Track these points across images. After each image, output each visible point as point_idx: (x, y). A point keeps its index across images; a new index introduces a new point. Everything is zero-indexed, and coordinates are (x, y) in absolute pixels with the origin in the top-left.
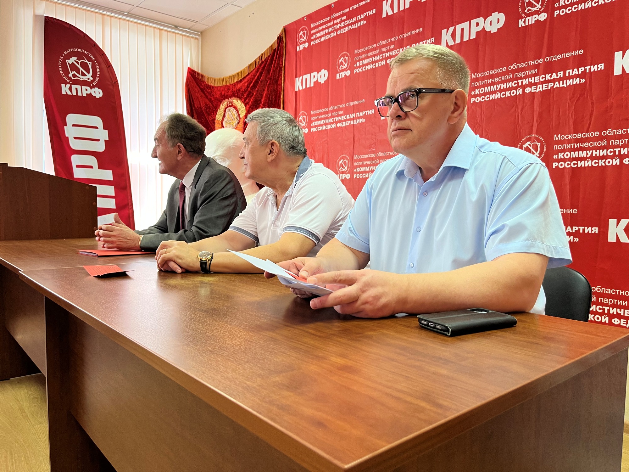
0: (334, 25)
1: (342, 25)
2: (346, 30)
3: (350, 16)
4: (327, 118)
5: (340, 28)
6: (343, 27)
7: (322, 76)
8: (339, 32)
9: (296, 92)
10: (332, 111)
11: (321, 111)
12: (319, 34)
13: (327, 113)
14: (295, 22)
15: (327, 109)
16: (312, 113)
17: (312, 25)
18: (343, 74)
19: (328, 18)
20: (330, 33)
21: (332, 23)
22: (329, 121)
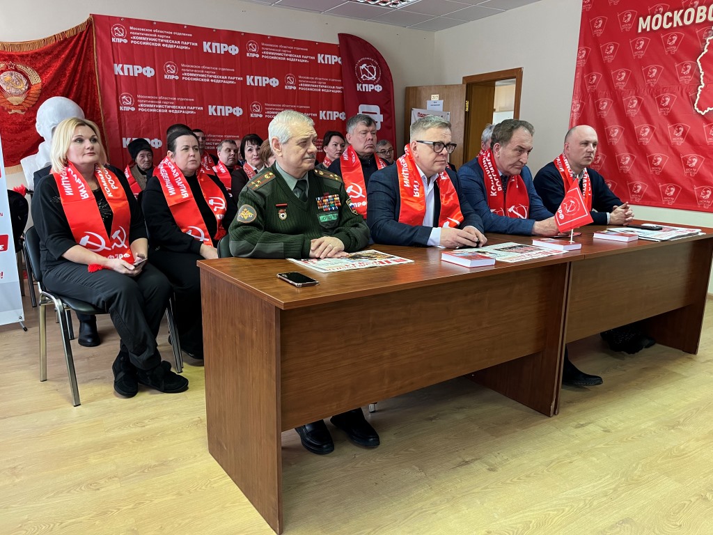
0: (157, 37)
1: (167, 41)
2: (171, 46)
3: (173, 38)
4: (157, 104)
5: (165, 43)
6: (169, 44)
7: (149, 72)
8: (164, 45)
9: (116, 75)
10: (162, 100)
11: (149, 97)
12: (141, 38)
13: (157, 100)
14: (109, 17)
15: (156, 98)
16: (139, 96)
17: (131, 28)
18: (173, 77)
19: (151, 30)
20: (153, 42)
21: (155, 36)
22: (160, 106)
